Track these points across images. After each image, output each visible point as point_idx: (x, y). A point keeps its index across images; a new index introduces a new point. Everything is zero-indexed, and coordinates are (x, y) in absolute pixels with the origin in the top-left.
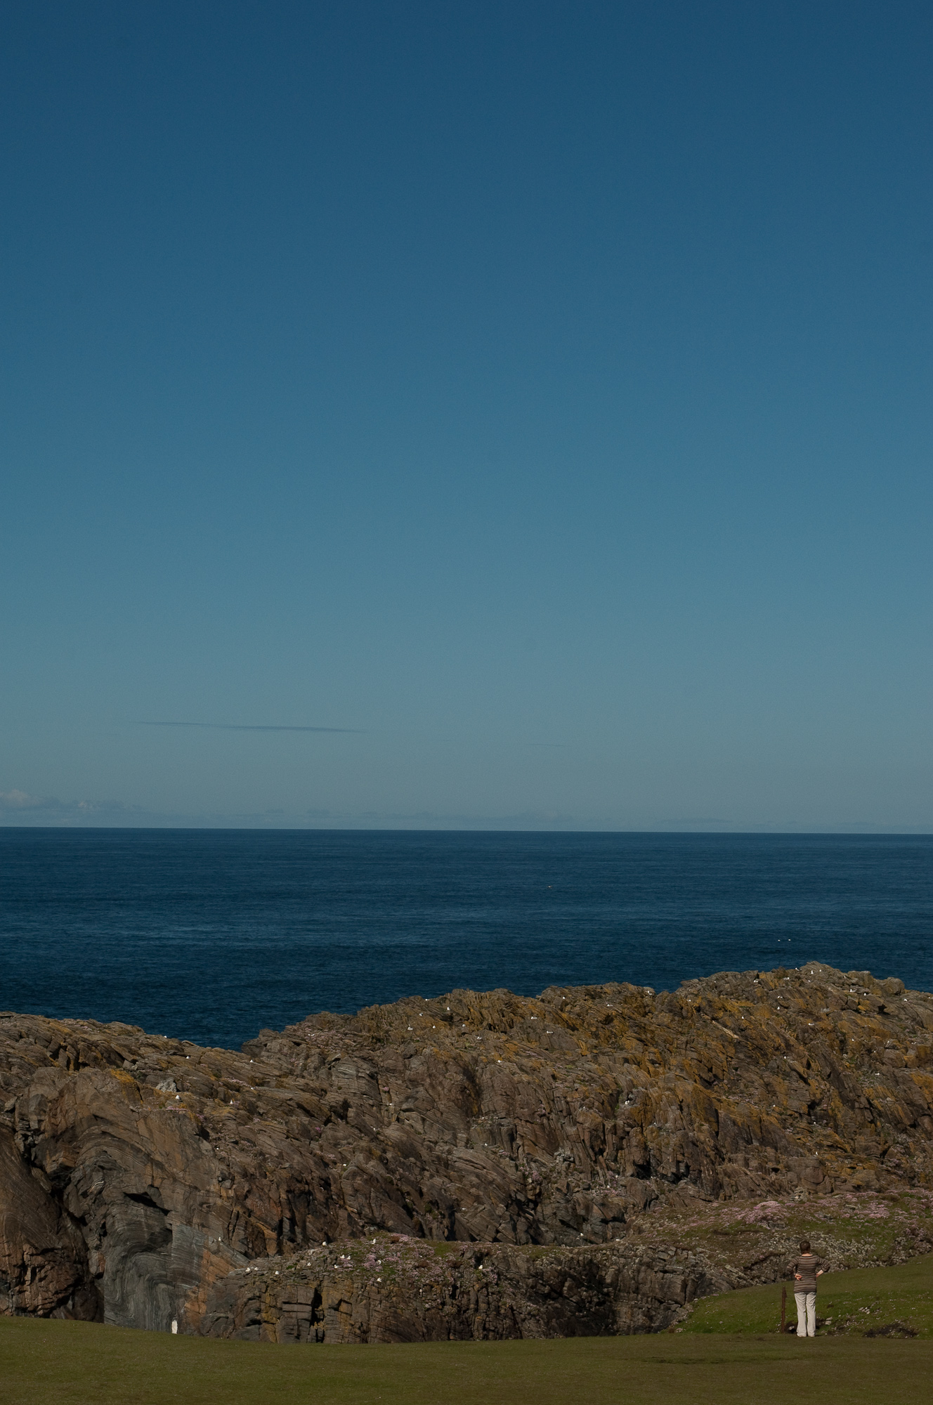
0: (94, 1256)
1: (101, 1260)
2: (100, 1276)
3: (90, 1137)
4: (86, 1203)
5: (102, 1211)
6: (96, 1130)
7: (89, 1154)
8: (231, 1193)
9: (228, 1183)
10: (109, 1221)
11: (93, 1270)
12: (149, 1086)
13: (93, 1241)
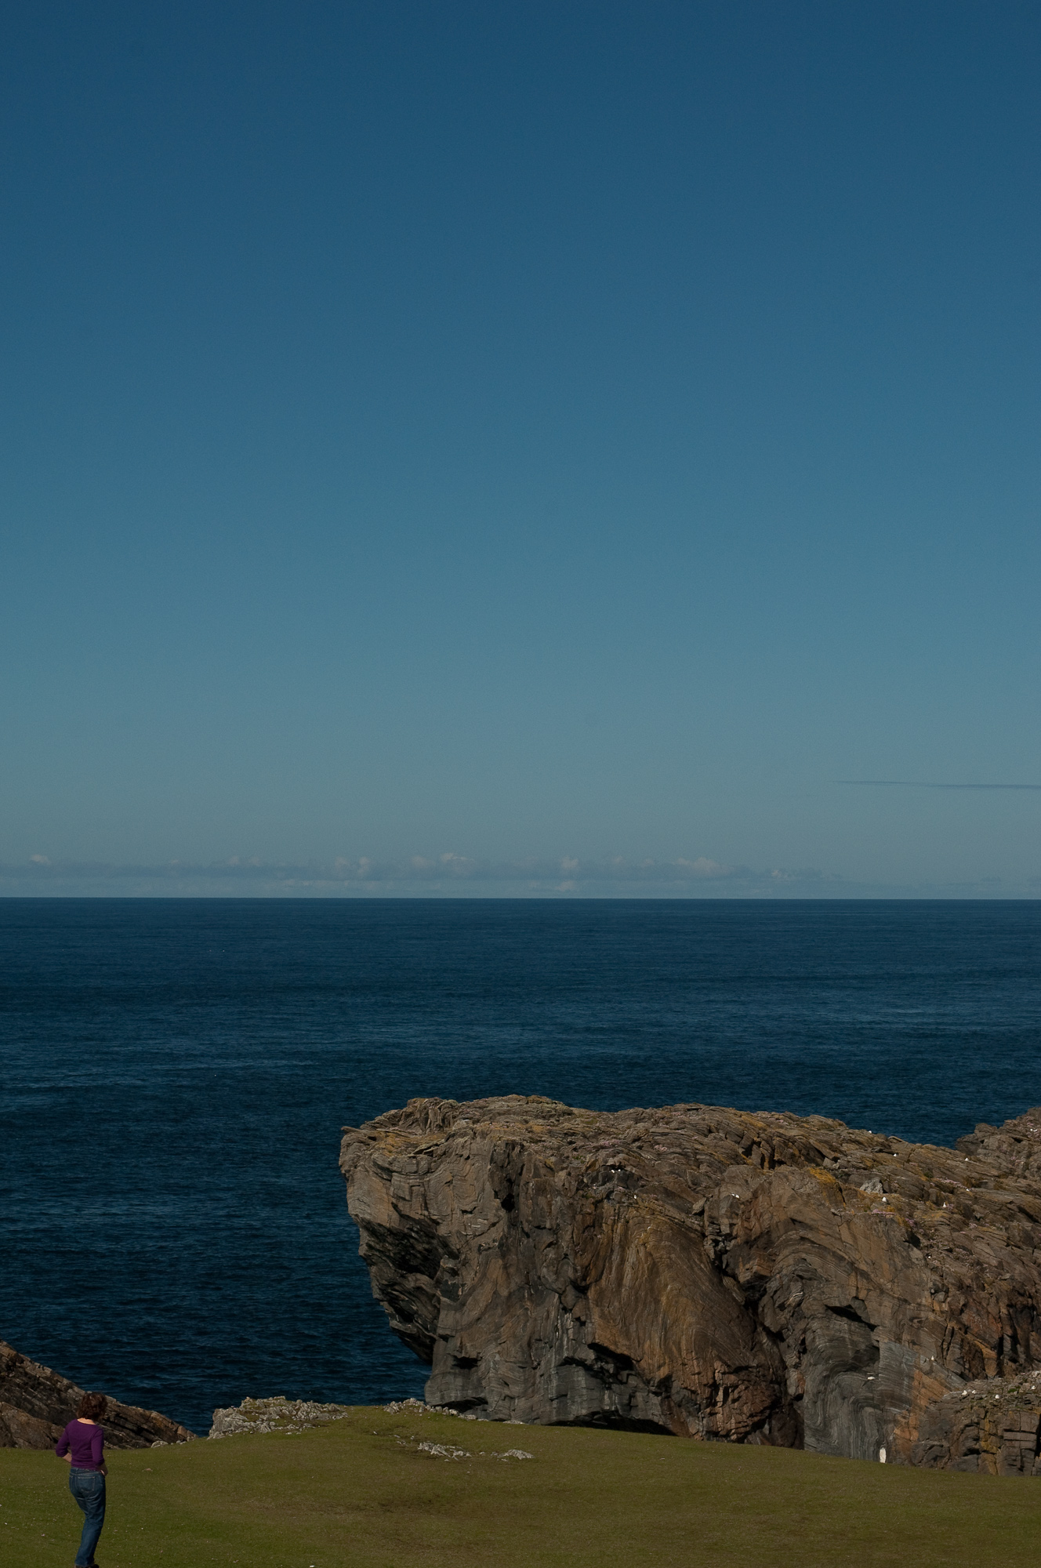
0: (793, 1376)
1: (801, 1380)
2: (799, 1397)
3: (787, 1243)
4: (783, 1317)
5: (802, 1325)
6: (793, 1235)
7: (786, 1262)
8: (945, 1307)
9: (941, 1296)
10: (809, 1337)
11: (792, 1390)
12: (853, 1187)
13: (791, 1359)
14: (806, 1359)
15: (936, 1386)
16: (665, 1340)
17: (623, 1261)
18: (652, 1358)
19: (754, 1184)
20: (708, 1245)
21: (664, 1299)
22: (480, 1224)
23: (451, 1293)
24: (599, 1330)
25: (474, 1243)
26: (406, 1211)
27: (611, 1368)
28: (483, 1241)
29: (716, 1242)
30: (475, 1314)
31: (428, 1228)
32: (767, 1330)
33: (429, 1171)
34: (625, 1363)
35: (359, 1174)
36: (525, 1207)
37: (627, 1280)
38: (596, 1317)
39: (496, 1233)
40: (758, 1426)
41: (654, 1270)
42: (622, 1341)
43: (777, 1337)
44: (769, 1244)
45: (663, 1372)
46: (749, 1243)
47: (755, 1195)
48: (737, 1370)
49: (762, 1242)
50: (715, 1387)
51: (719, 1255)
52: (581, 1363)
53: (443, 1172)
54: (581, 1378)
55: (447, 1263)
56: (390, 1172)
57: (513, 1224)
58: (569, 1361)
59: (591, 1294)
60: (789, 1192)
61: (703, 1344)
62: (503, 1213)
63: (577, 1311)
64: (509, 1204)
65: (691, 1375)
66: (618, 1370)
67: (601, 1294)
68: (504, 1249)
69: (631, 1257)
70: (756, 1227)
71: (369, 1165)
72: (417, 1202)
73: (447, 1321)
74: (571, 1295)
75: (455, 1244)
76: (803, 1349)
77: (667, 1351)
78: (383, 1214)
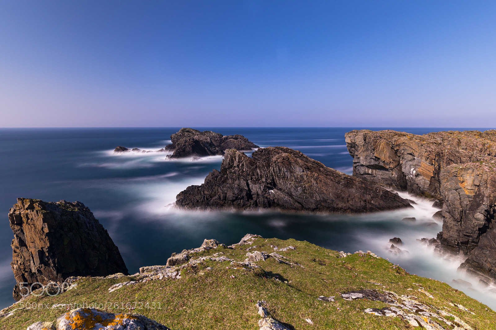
14: (403, 159)
15: (425, 164)
16: (384, 157)
17: (380, 147)
18: (382, 158)
19: (398, 138)
20: (391, 145)
21: (385, 152)
22: (361, 143)
23: (357, 150)
24: (376, 155)
25: (360, 145)
26: (352, 141)
27: (377, 159)
28: (361, 144)
29: (392, 145)
30: (360, 153)
31: (354, 143)
32: (398, 156)
33: (355, 137)
34: (379, 159)
35: (347, 137)
36: (367, 141)
37: (380, 149)
38: (376, 153)
39: (363, 144)
40: (396, 167)
41: (384, 148)
42: (379, 156)
43: (399, 157)
44: (400, 145)
45: (384, 160)
46: (397, 145)
47: (398, 139)
48: (394, 160)
49: (399, 145)
50: (391, 162)
51: (392, 147)
52: (373, 159)
53: (357, 137)
54: (373, 160)
55: (356, 147)
56: (350, 137)
57: (365, 143)
58: (371, 158)
59: (375, 150)
60: (403, 139)
61: (389, 157)
62: (364, 141)
63: (373, 153)
64: (365, 140)
65: (387, 160)
66: (378, 159)
67: (376, 150)
68: (364, 145)
69: (381, 147)
70: (398, 143)
71: (348, 136)
72: (353, 140)
73: (356, 153)
74: (372, 151)
75: (358, 145)
76: (403, 158)
77: (385, 158)
78: (349, 142)
